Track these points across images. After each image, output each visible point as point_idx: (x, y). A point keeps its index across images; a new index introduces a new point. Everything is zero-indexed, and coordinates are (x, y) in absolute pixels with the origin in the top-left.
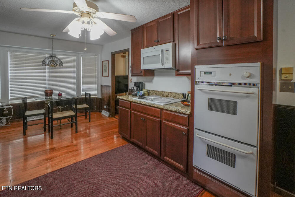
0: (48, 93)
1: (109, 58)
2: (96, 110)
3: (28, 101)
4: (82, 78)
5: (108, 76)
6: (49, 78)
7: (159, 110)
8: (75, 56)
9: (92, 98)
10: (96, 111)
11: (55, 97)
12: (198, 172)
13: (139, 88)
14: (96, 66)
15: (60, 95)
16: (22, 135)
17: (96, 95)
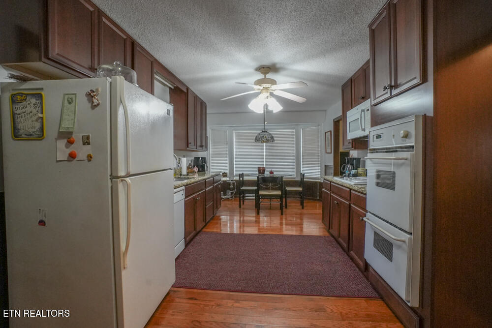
0: (261, 171)
1: (332, 128)
2: (318, 198)
3: (246, 178)
4: (303, 155)
5: (331, 153)
6: (266, 155)
7: (348, 190)
8: (294, 128)
9: (306, 181)
10: (318, 200)
11: (267, 174)
12: (373, 273)
13: (354, 167)
14: (318, 139)
15: (271, 173)
16: (239, 213)
17: (318, 179)
